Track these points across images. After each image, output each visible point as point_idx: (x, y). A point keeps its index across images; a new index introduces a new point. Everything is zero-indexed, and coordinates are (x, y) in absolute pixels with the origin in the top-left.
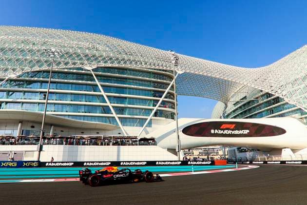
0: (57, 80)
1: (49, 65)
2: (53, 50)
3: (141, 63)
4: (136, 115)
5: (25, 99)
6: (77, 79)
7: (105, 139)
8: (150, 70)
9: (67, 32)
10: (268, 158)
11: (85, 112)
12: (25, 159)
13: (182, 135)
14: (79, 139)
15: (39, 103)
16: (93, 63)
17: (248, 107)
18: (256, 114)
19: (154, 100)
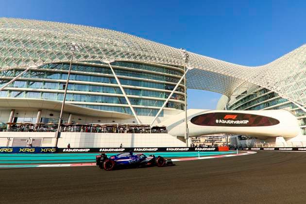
0: (76, 72)
1: (69, 58)
2: (74, 44)
3: (156, 59)
4: (150, 105)
5: (45, 88)
6: (95, 72)
7: (120, 127)
8: (163, 65)
9: (88, 28)
10: (264, 145)
11: (103, 102)
12: (43, 145)
13: (190, 124)
14: (95, 127)
15: (58, 93)
16: (111, 57)
17: (248, 101)
18: (254, 107)
19: (166, 92)
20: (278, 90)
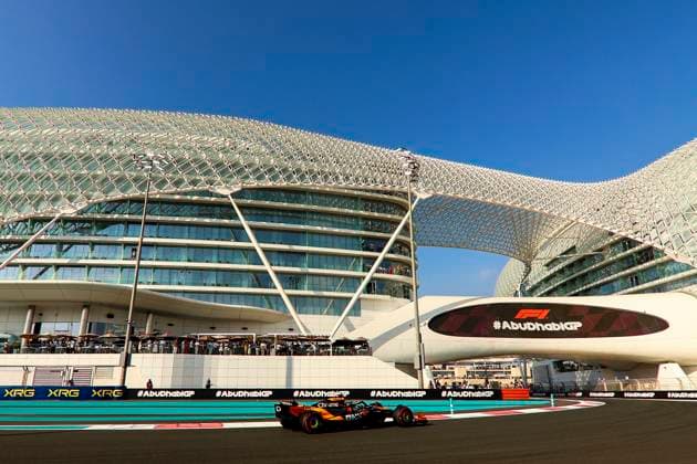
0: (159, 218)
1: (141, 188)
2: (150, 155)
3: (337, 177)
4: (327, 290)
5: (94, 258)
6: (200, 215)
7: (259, 340)
8: (355, 193)
9: (179, 117)
10: (625, 385)
11: (218, 285)
12: (97, 383)
13: (427, 333)
14: (205, 342)
15: (123, 267)
16: (233, 180)
17: (579, 271)
18: (597, 287)
19: (365, 258)
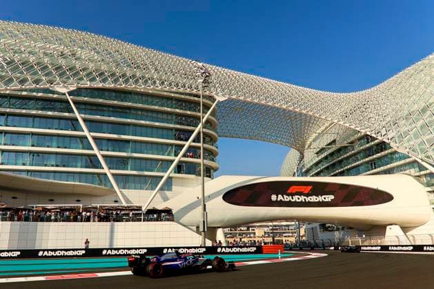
0: (8, 110)
3: (155, 82)
4: (147, 170)
10: (363, 242)
11: (57, 166)
16: (70, 81)
17: (337, 158)
19: (176, 145)
20: (390, 137)
